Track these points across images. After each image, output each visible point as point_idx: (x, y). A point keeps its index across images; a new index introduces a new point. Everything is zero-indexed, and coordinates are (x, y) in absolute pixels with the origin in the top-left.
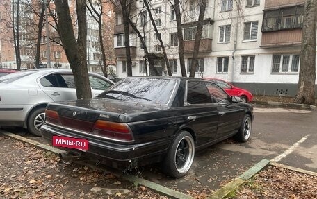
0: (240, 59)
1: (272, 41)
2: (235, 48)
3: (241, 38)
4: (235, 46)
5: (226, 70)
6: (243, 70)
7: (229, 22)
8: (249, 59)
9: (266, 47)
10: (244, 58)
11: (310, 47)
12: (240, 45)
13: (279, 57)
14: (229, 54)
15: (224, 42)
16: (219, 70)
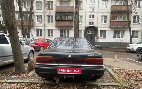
0: (47, 31)
1: (59, 24)
2: (45, 26)
3: (47, 22)
4: (45, 25)
5: (41, 35)
6: (49, 35)
7: (41, 14)
8: (51, 31)
9: (57, 27)
10: (49, 30)
11: (77, 28)
12: (47, 25)
13: (62, 31)
14: (42, 28)
15: (39, 22)
16: (38, 35)
